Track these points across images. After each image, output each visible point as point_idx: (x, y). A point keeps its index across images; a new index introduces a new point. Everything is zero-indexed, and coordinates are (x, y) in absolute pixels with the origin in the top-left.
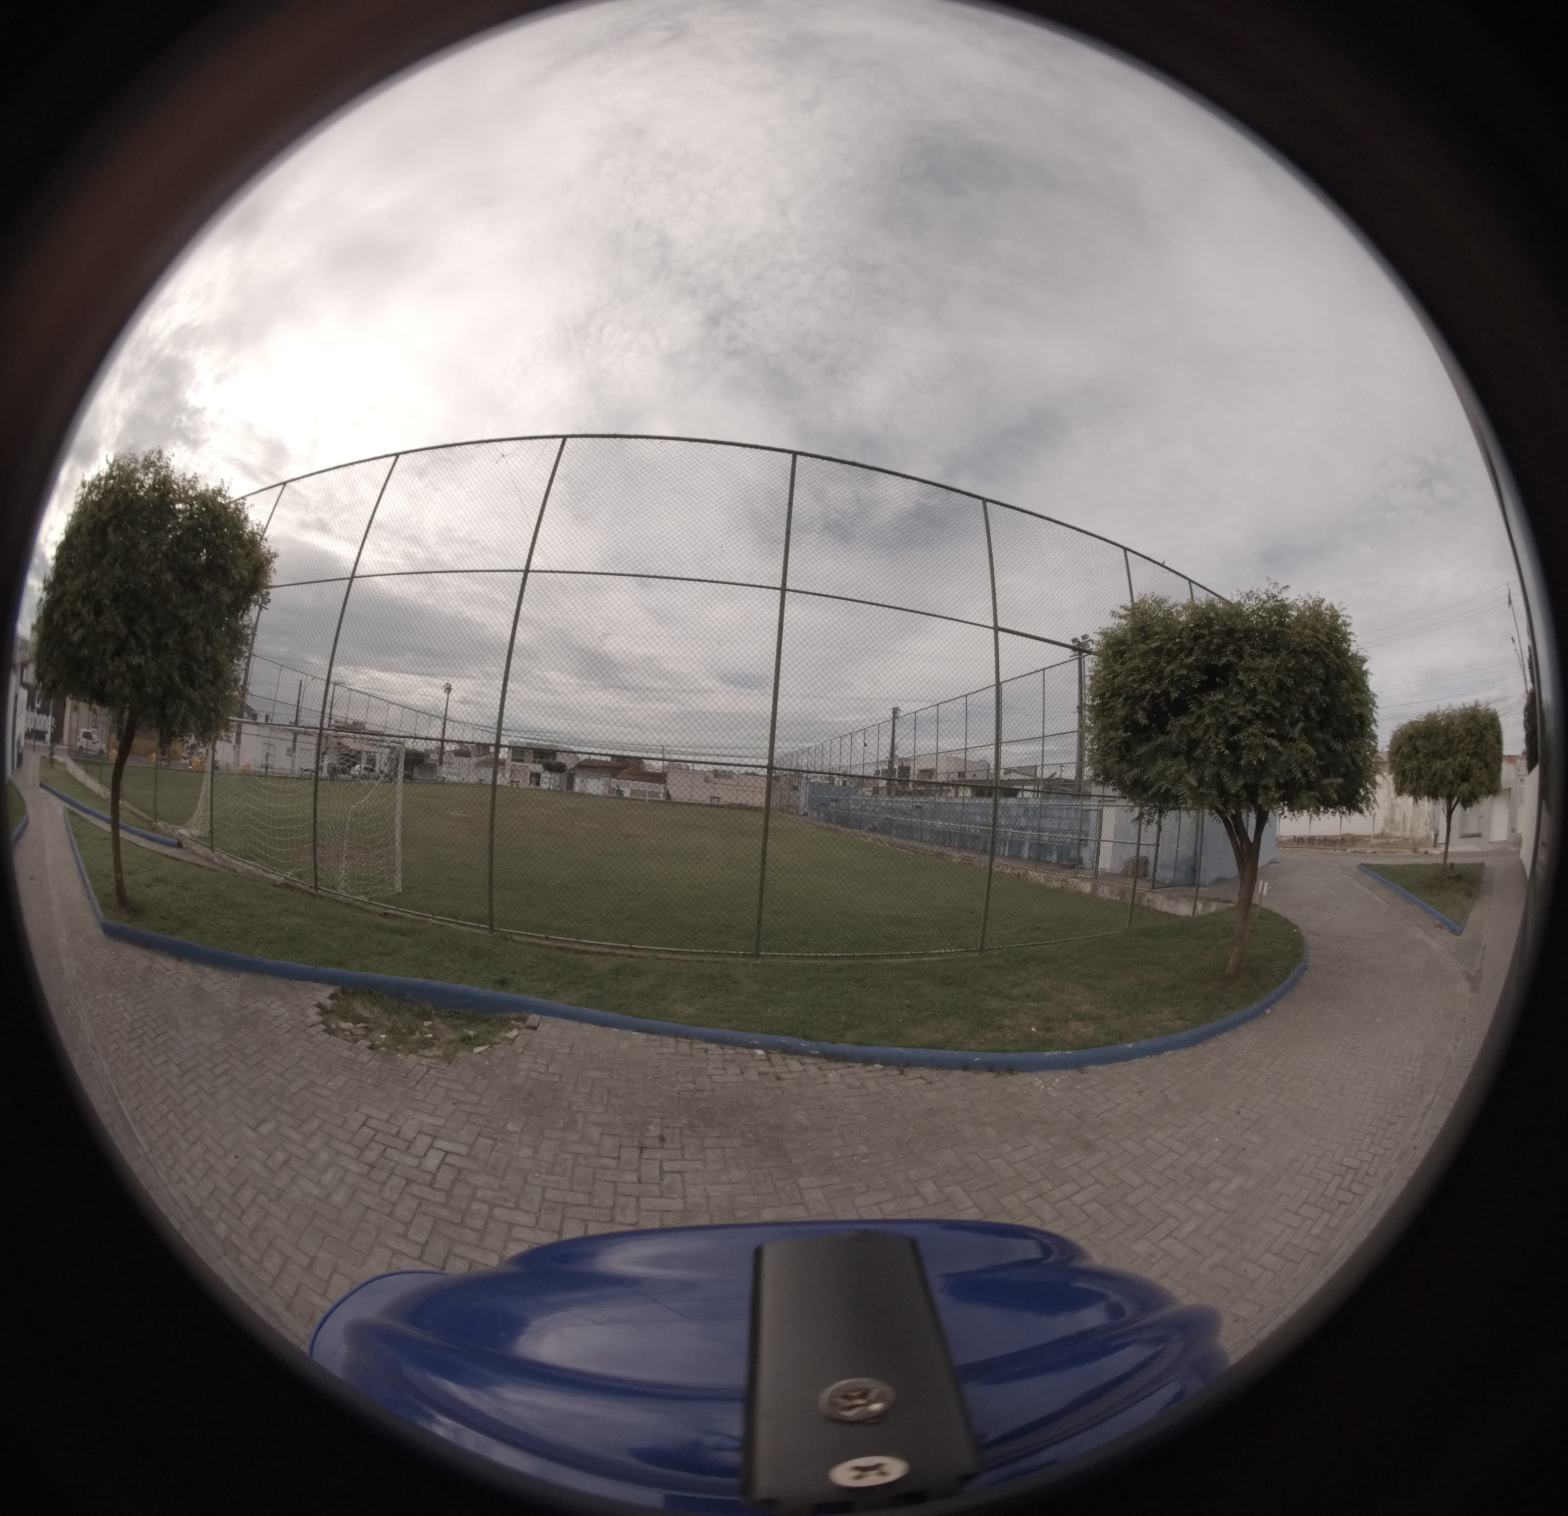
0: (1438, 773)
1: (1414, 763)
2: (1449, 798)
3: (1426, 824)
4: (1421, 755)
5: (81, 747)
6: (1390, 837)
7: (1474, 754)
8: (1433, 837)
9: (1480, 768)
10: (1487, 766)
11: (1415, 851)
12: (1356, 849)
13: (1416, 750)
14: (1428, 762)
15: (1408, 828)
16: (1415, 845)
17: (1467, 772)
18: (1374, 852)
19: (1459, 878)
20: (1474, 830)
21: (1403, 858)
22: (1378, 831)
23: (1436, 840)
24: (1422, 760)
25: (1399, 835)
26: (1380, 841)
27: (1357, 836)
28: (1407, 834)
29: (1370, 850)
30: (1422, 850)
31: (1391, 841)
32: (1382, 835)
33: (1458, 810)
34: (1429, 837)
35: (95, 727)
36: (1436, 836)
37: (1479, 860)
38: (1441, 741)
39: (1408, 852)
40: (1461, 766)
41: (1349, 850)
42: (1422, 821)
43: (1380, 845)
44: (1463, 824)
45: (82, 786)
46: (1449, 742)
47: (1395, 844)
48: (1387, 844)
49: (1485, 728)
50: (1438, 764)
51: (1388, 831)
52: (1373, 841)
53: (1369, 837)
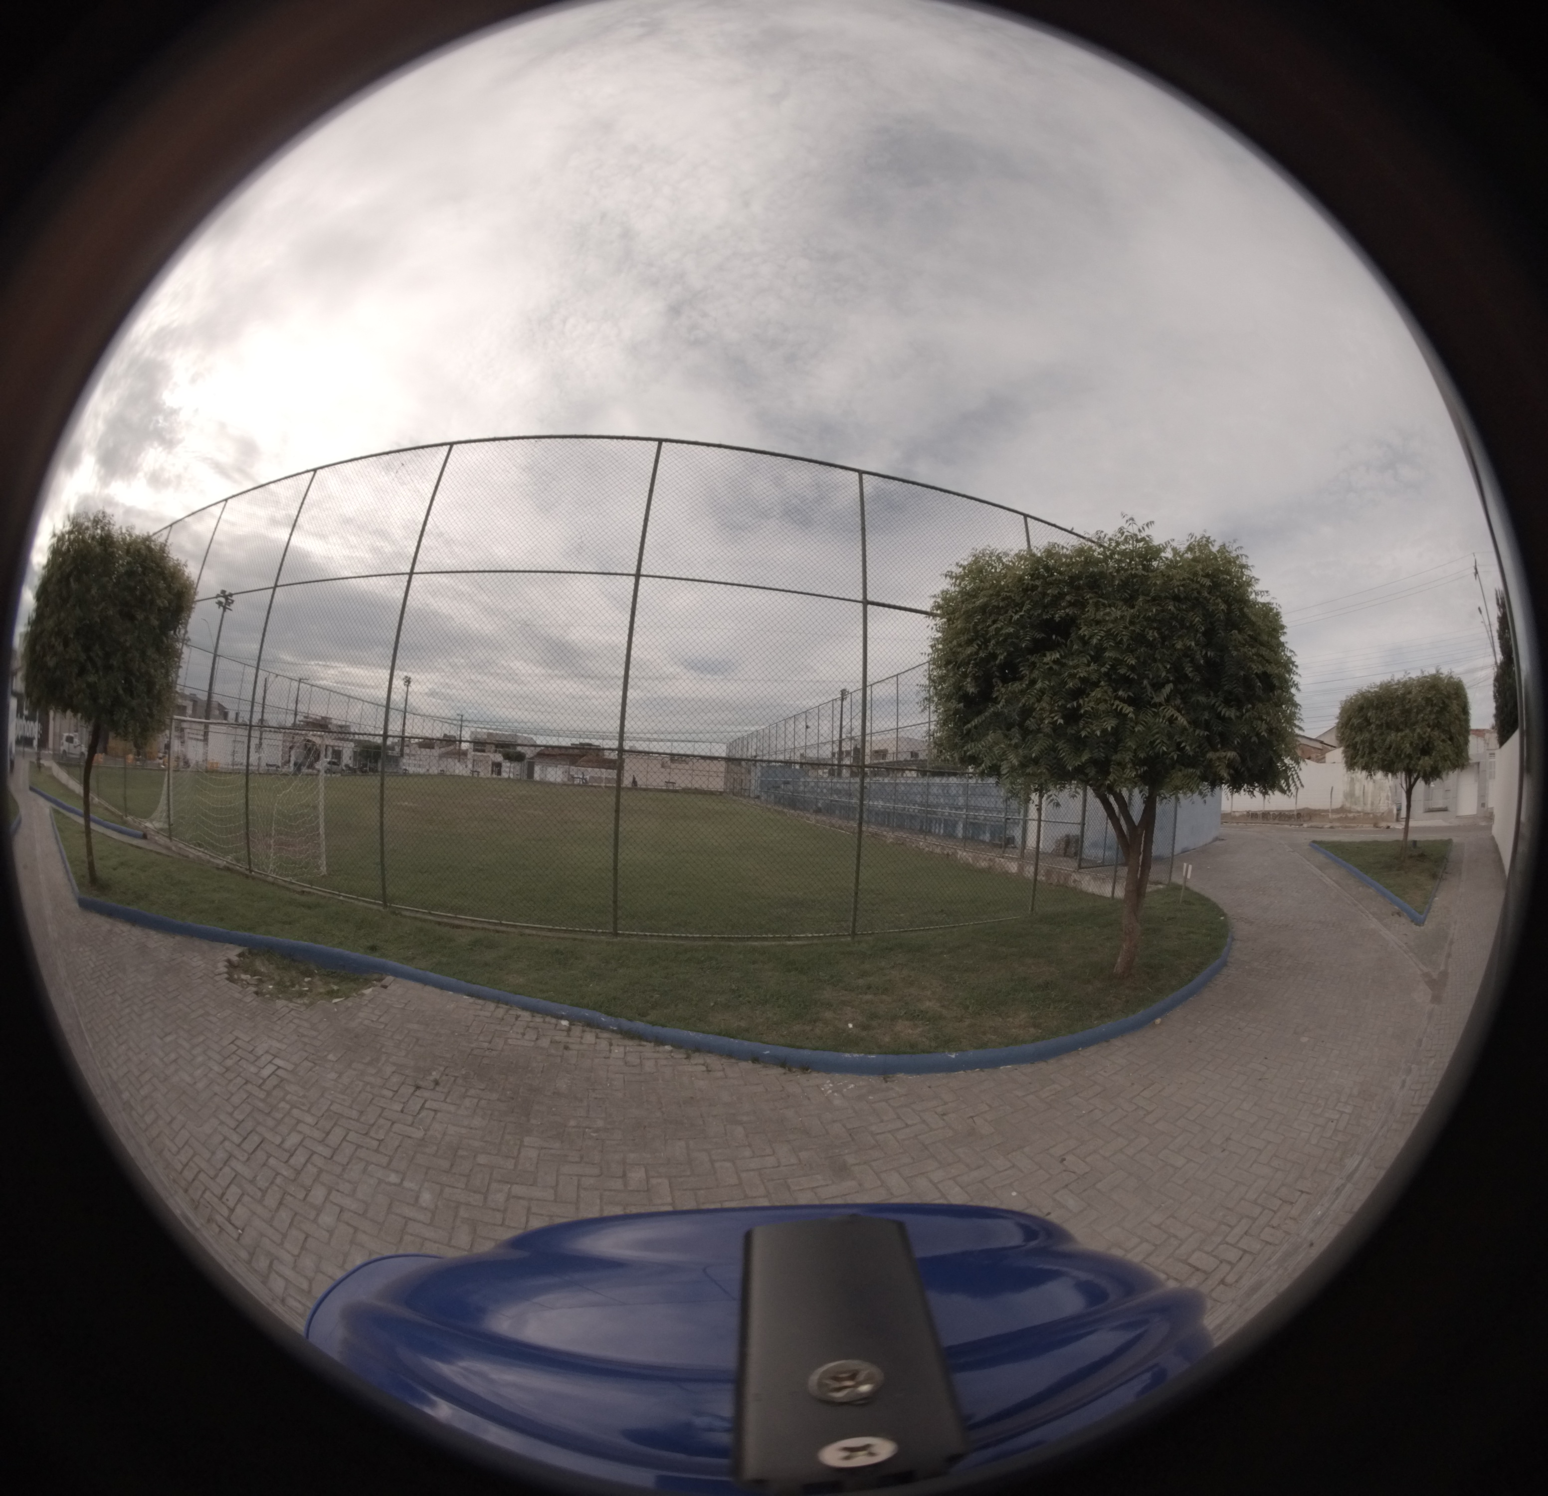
0: (1394, 746)
1: (1367, 735)
2: (1409, 772)
3: (1388, 798)
4: (1373, 726)
5: (64, 751)
6: (1350, 812)
7: (1437, 726)
8: (1395, 812)
9: (1443, 741)
10: (1451, 739)
11: (1376, 825)
12: (1313, 824)
13: (1368, 722)
14: (1382, 734)
15: (1369, 802)
16: (1375, 820)
17: (1428, 744)
18: (1332, 827)
19: (1422, 856)
20: (1440, 804)
21: (1363, 834)
22: (1337, 805)
23: (1398, 814)
24: (1374, 732)
25: (1359, 809)
26: (1338, 816)
27: (1315, 811)
28: (1368, 808)
29: (1328, 825)
30: (1384, 824)
31: (1351, 815)
32: (1342, 810)
33: (1420, 785)
34: (1391, 811)
35: (76, 731)
36: (1399, 810)
37: (1444, 837)
38: (1396, 712)
39: (1368, 827)
40: (1420, 737)
41: (1305, 825)
42: (1383, 795)
43: (1339, 820)
44: (1428, 797)
45: (65, 787)
46: (1406, 712)
47: (1354, 818)
48: (1346, 818)
49: (1449, 697)
50: (1392, 737)
51: (1348, 805)
52: (1330, 816)
53: (1327, 811)
